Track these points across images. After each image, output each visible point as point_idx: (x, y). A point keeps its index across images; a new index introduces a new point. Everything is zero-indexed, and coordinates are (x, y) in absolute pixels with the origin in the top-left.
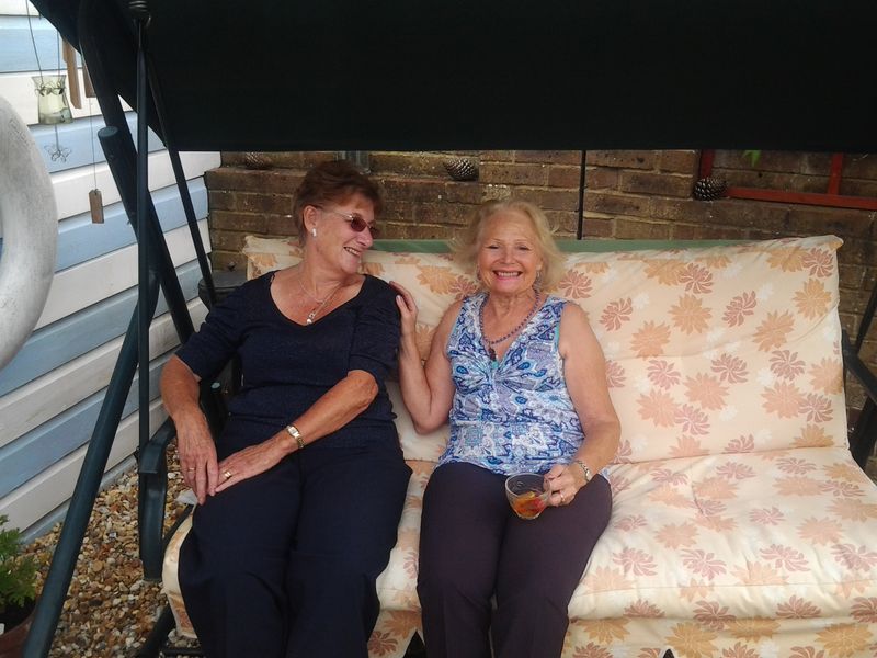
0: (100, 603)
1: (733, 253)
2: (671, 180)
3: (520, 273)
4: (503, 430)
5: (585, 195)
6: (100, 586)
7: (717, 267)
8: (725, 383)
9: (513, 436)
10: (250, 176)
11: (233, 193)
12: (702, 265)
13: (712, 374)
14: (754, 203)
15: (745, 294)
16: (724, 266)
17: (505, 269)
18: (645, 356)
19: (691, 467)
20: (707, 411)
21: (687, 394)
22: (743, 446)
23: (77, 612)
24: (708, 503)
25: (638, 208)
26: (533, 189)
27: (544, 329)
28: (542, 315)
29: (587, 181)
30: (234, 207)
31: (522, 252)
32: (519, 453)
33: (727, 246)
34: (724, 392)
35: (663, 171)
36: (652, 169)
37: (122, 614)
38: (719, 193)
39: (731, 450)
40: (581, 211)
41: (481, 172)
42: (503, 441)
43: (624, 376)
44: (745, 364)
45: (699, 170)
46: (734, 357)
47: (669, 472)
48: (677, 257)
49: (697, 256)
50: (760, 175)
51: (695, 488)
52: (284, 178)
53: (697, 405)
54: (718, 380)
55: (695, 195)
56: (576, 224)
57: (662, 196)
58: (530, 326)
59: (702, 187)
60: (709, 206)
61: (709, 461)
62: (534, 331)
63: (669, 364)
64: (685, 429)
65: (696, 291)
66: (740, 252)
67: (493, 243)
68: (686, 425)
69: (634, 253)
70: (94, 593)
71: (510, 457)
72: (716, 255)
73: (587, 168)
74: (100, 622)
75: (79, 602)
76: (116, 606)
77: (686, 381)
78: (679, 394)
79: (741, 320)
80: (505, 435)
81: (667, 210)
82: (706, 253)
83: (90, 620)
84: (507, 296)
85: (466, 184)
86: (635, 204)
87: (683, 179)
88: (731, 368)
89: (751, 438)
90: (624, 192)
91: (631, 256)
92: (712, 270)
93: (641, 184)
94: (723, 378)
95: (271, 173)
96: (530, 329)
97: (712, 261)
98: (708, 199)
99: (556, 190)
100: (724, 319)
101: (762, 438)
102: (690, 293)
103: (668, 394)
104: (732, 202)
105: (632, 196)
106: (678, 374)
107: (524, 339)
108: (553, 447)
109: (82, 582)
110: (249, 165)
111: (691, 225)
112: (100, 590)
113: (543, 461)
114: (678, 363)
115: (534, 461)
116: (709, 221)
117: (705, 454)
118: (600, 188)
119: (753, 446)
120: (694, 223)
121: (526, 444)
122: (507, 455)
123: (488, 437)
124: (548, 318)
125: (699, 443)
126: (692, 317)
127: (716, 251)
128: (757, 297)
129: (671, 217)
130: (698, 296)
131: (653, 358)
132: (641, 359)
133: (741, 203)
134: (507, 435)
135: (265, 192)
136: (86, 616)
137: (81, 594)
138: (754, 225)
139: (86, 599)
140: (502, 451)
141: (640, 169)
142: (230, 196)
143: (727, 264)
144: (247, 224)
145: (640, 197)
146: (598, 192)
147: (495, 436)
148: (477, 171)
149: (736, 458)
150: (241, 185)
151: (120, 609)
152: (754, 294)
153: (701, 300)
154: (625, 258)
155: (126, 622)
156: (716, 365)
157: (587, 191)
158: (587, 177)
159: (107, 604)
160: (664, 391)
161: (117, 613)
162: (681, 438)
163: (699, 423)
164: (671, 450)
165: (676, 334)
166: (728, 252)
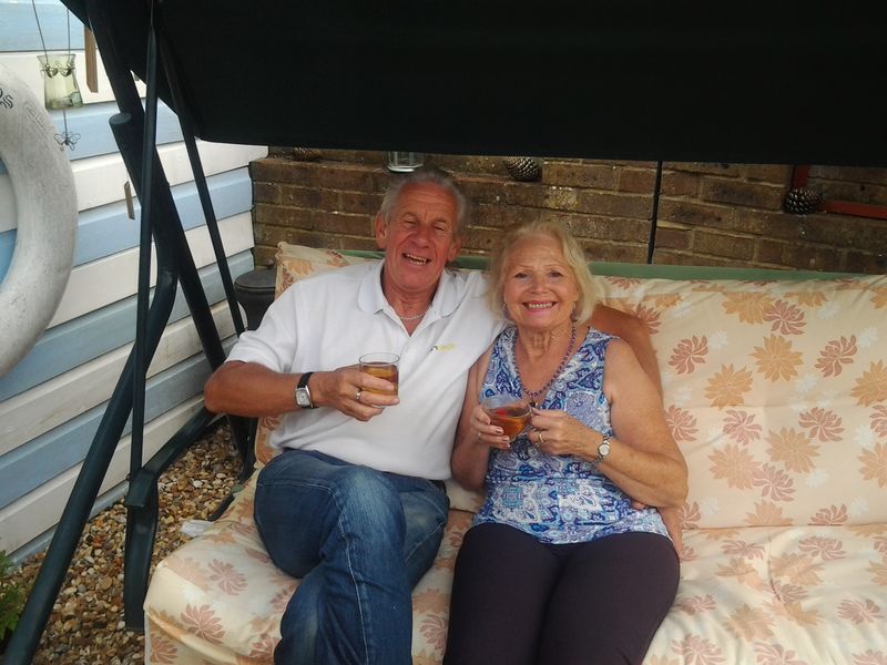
0: (104, 625)
1: (830, 290)
2: (759, 189)
3: (554, 303)
4: (546, 490)
5: (661, 202)
6: (107, 606)
7: (809, 304)
8: (816, 441)
9: (559, 496)
10: (297, 168)
11: (279, 186)
12: (792, 302)
13: (799, 430)
14: (854, 220)
15: (843, 339)
16: (818, 303)
17: (537, 299)
18: (721, 406)
19: (770, 539)
20: (792, 474)
21: (768, 451)
22: (833, 517)
23: (78, 634)
24: (787, 588)
25: (719, 219)
26: (601, 193)
27: (584, 374)
28: (580, 356)
29: (664, 187)
30: (279, 200)
31: (556, 279)
32: (568, 516)
33: (824, 280)
34: (813, 452)
35: (750, 179)
36: (738, 176)
37: (126, 639)
38: (814, 206)
39: (819, 521)
40: (655, 219)
41: (545, 172)
42: (548, 502)
43: (696, 427)
44: (840, 419)
45: (792, 179)
46: (826, 411)
47: (744, 544)
48: (762, 290)
49: (787, 290)
50: (863, 188)
51: (772, 567)
52: (332, 172)
53: (780, 465)
54: (807, 437)
55: (786, 207)
56: (649, 233)
57: (748, 207)
58: (568, 371)
59: (794, 200)
60: (802, 221)
61: (793, 534)
62: (573, 377)
63: (749, 415)
64: (765, 493)
65: (784, 332)
66: (838, 289)
67: (520, 270)
68: (767, 488)
69: (713, 282)
70: (100, 613)
71: (557, 522)
72: (810, 290)
73: (663, 172)
74: (102, 647)
75: (81, 623)
76: (121, 630)
77: (768, 436)
78: (759, 451)
79: (839, 370)
80: (550, 495)
81: (753, 223)
82: (799, 288)
83: (92, 644)
84: (541, 331)
85: (528, 185)
86: (716, 214)
87: (773, 189)
88: (823, 424)
89: (844, 508)
90: (705, 201)
91: (708, 286)
92: (803, 308)
93: (724, 192)
94: (813, 434)
95: (319, 165)
96: (567, 375)
97: (804, 298)
98: (800, 213)
99: (626, 195)
100: (817, 366)
101: (856, 510)
102: (778, 333)
103: (746, 450)
104: (828, 217)
105: (714, 205)
106: (759, 427)
107: (561, 386)
108: (607, 508)
109: (89, 600)
110: (297, 157)
111: (780, 241)
112: (105, 610)
113: (597, 527)
114: (760, 416)
115: (586, 527)
116: (801, 238)
117: (788, 524)
118: (676, 195)
119: (845, 519)
120: (783, 238)
121: (576, 505)
122: (554, 519)
123: (530, 498)
124: (589, 360)
125: (780, 510)
126: (779, 363)
127: (809, 287)
128: (857, 343)
129: (758, 230)
130: (787, 338)
131: (731, 408)
132: (717, 408)
133: (838, 219)
134: (552, 495)
135: (311, 185)
136: (87, 641)
137: (85, 614)
138: (853, 244)
139: (90, 620)
140: (548, 514)
141: (723, 175)
142: (275, 189)
143: (823, 302)
144: (292, 218)
145: (723, 207)
146: (676, 199)
147: (537, 496)
148: (540, 171)
149: (823, 532)
150: (287, 177)
151: (125, 633)
152: (853, 339)
153: (791, 342)
154: (701, 289)
155: (129, 649)
156: (806, 419)
157: (663, 198)
158: (662, 182)
159: (111, 626)
160: (741, 447)
161: (121, 638)
162: (760, 503)
163: (781, 486)
164: (746, 517)
165: (760, 381)
166: (823, 288)
